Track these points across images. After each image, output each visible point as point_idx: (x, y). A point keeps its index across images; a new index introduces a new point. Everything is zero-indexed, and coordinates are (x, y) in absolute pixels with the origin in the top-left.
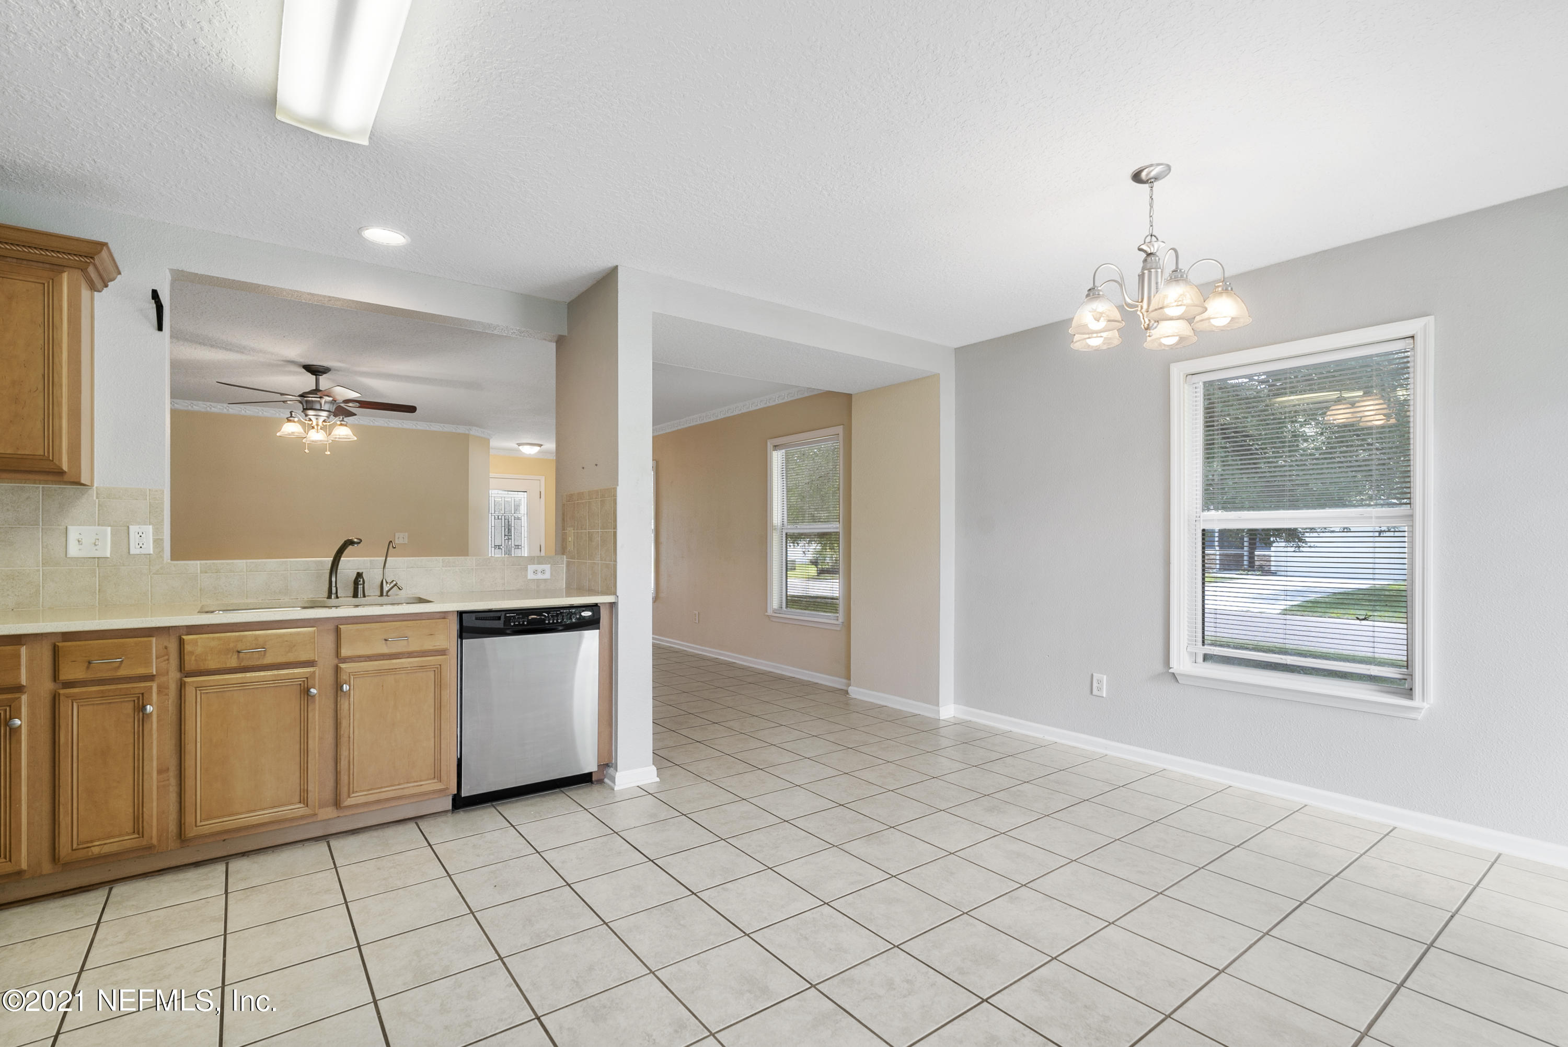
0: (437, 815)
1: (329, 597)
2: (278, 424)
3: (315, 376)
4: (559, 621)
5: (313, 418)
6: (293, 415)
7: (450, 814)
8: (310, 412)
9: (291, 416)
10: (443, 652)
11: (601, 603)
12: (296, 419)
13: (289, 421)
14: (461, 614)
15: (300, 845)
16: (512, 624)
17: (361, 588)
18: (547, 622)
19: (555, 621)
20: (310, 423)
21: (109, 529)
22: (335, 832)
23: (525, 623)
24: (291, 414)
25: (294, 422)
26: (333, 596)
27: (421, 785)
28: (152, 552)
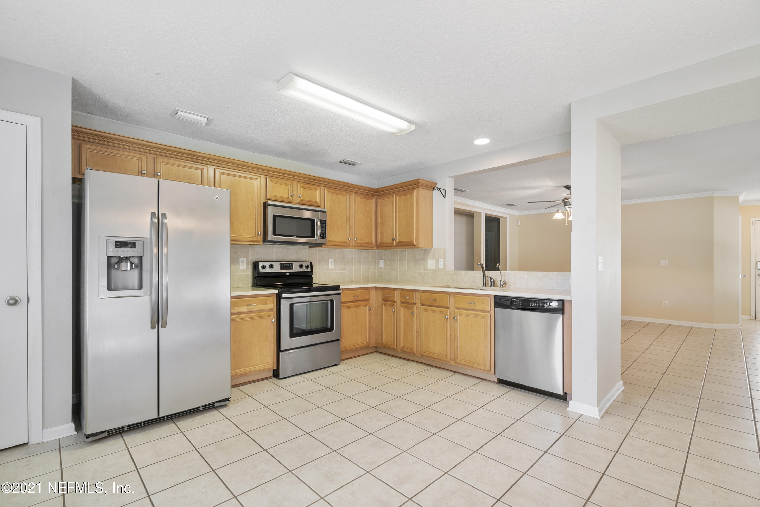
0: (491, 382)
1: (483, 286)
2: (552, 214)
3: (569, 190)
4: (537, 306)
5: (568, 209)
6: (559, 209)
7: (495, 384)
8: (567, 207)
9: (558, 210)
10: (488, 312)
11: (565, 300)
12: (560, 211)
13: (557, 212)
14: (495, 296)
15: (449, 371)
16: (514, 304)
17: (493, 283)
18: (531, 305)
19: (535, 306)
20: (567, 211)
21: (435, 260)
22: (459, 372)
23: (520, 304)
24: (558, 209)
25: (559, 212)
26: (484, 285)
27: (480, 365)
28: (443, 267)
